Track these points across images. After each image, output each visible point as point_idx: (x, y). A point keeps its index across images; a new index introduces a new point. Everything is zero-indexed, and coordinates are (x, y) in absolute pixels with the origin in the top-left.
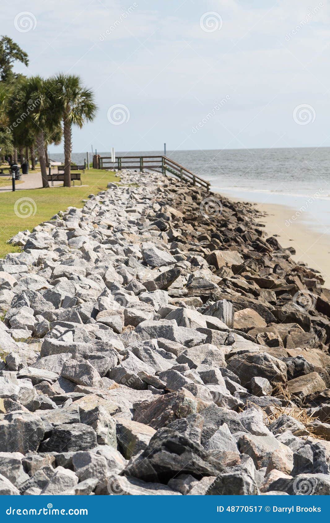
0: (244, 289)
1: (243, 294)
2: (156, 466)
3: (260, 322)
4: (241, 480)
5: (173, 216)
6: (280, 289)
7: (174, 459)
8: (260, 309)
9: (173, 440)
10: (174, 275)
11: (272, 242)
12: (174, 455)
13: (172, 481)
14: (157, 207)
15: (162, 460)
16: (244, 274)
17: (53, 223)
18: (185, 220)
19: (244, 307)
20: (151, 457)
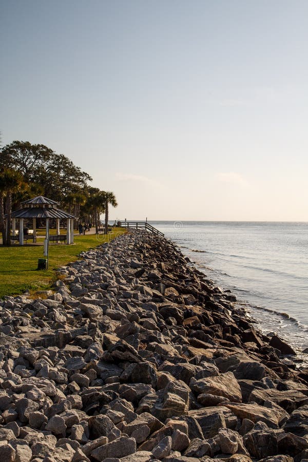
0: (171, 279)
1: (170, 281)
2: (113, 357)
3: (176, 294)
4: (147, 366)
5: (147, 247)
6: (187, 279)
7: (121, 354)
8: (176, 288)
9: (121, 345)
10: (142, 272)
11: (187, 259)
12: (121, 352)
13: (120, 364)
14: (141, 243)
15: (116, 355)
16: (173, 272)
17: (97, 249)
18: (151, 249)
19: (170, 286)
20: (111, 353)
